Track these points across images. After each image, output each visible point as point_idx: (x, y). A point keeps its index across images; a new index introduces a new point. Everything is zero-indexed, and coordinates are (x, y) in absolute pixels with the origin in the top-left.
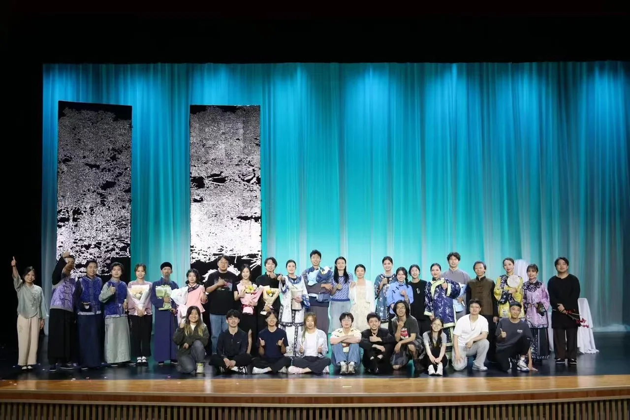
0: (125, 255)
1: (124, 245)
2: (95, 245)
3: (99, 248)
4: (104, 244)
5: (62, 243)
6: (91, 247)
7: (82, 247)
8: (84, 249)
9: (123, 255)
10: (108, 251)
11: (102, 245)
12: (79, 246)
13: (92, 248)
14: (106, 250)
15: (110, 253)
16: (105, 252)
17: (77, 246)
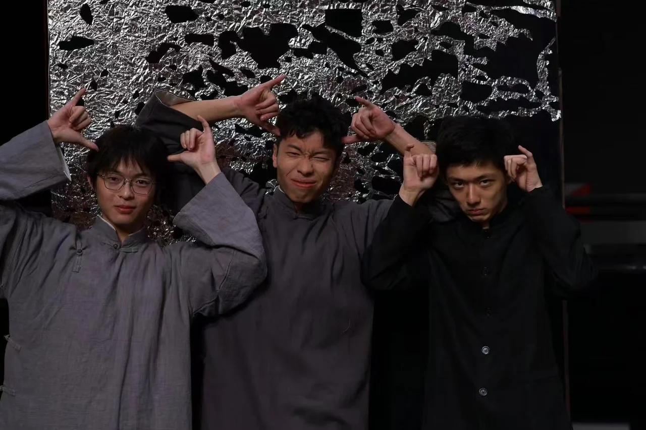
0: (524, 103)
1: (513, 32)
2: (317, 31)
3: (347, 52)
4: (382, 27)
5: (86, 13)
6: (293, 42)
7: (227, 42)
8: (240, 60)
9: (511, 105)
10: (405, 78)
11: (367, 28)
12: (207, 39)
13: (299, 53)
14: (395, 66)
15: (424, 92)
16: (390, 81)
17: (191, 38)
